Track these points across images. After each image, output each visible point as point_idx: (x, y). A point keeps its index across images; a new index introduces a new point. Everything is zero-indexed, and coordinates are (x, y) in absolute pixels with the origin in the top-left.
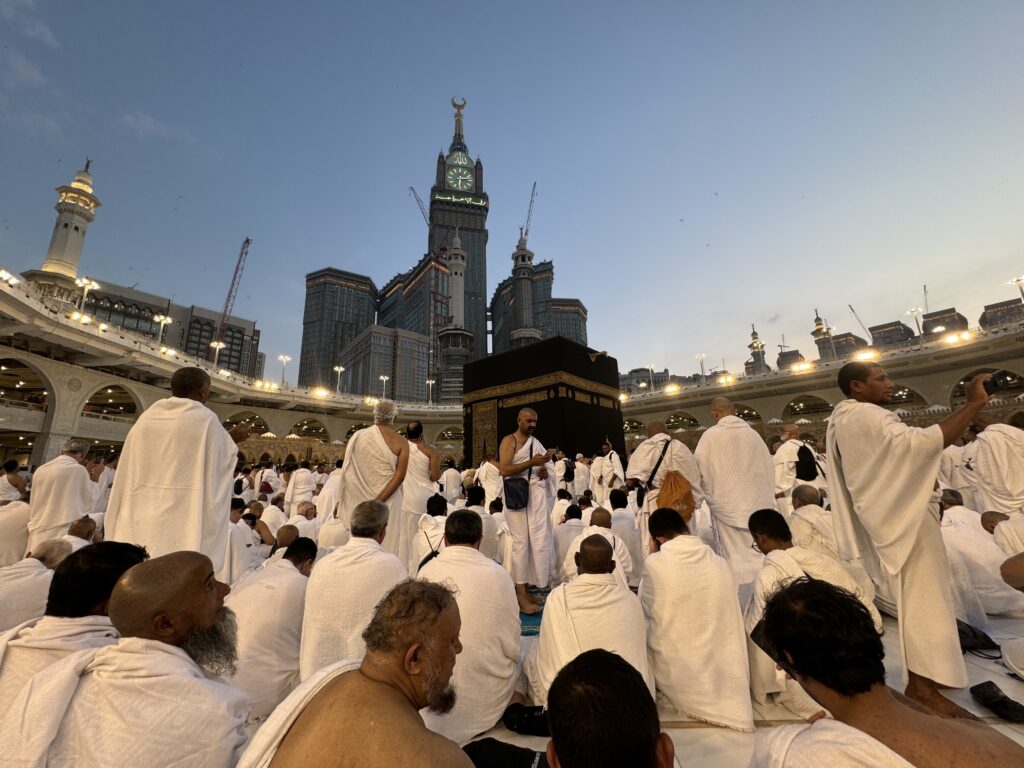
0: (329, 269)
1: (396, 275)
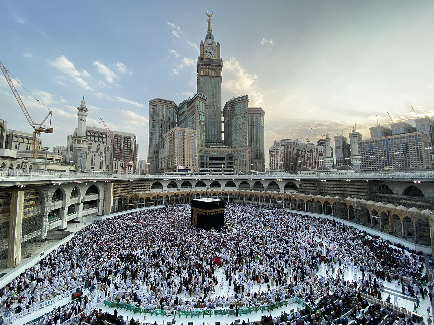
0: (158, 99)
1: (184, 100)
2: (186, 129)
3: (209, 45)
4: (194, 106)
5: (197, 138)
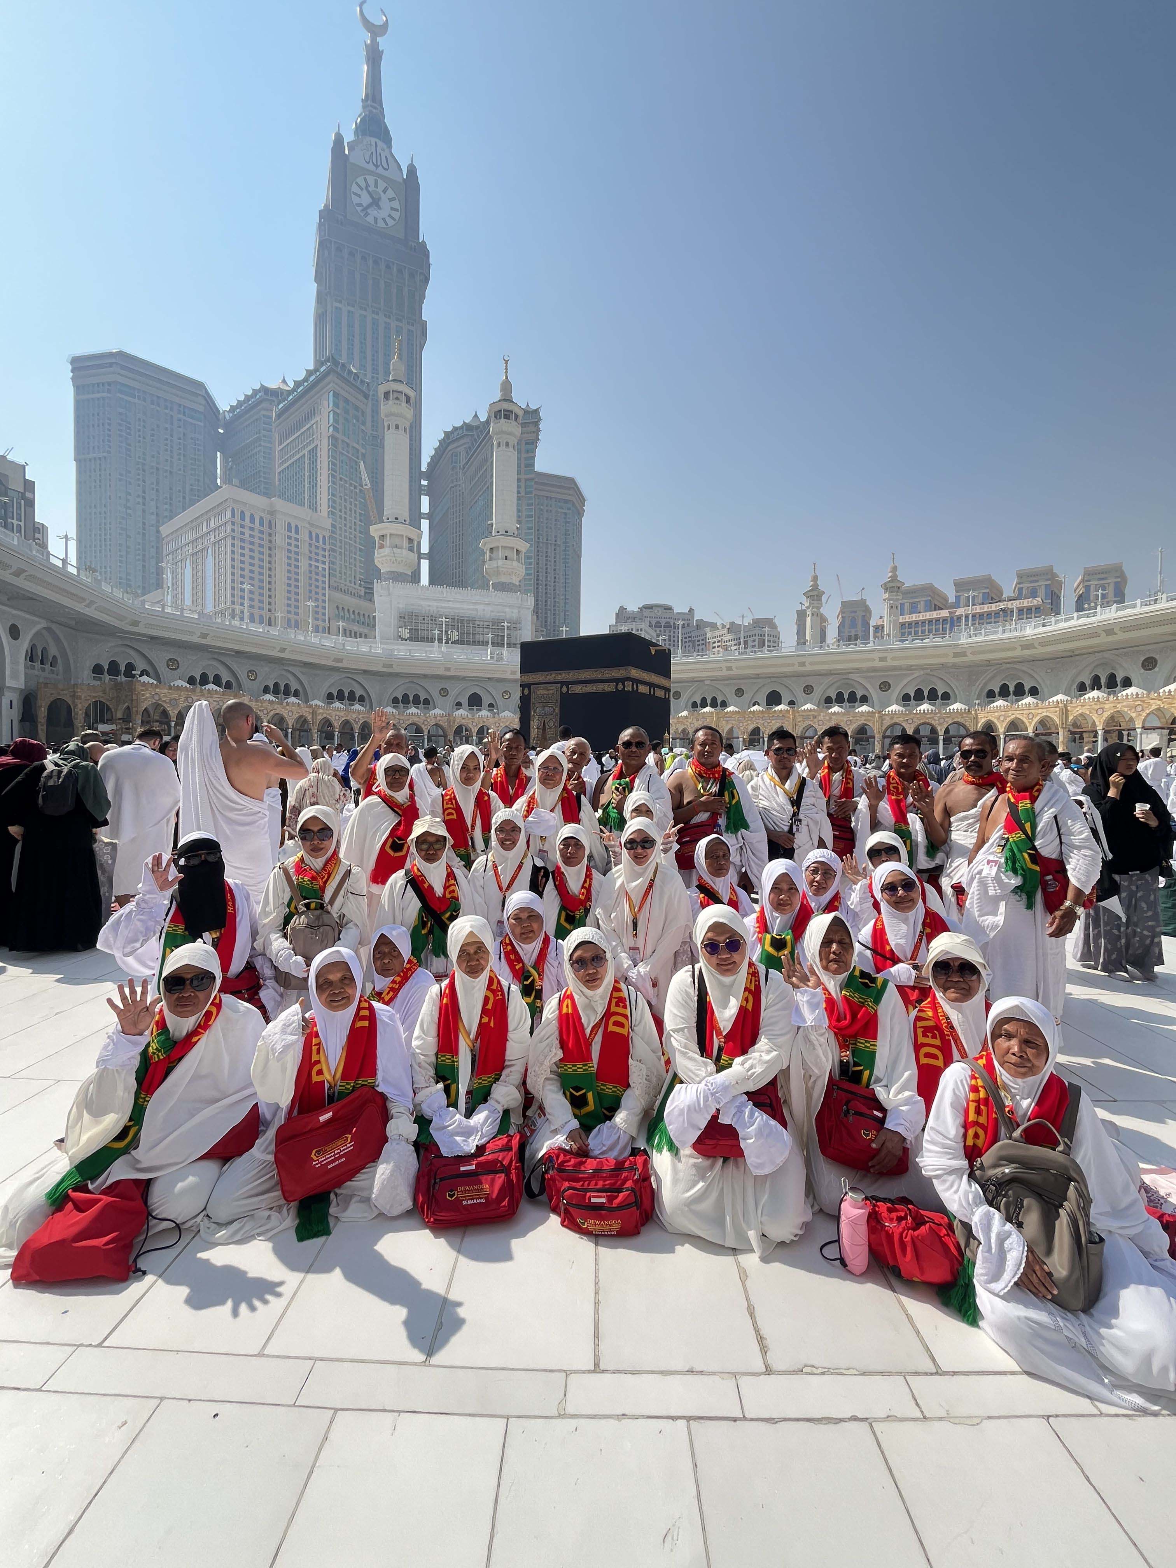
0: (121, 354)
1: (258, 387)
2: (279, 503)
3: (371, 167)
4: (311, 414)
5: (327, 554)
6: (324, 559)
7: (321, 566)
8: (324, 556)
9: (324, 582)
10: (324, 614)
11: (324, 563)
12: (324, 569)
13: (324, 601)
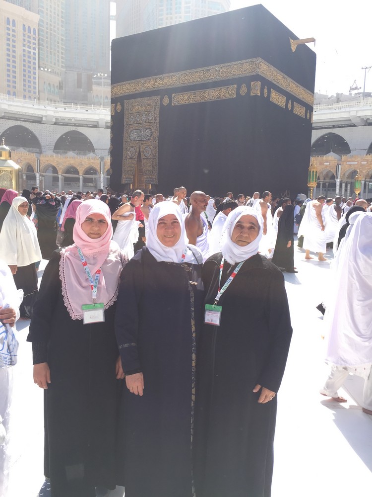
5: (36, 42)
6: (34, 46)
7: (32, 51)
8: (34, 44)
9: (35, 64)
10: (35, 88)
11: (34, 49)
12: (34, 54)
13: (35, 78)
